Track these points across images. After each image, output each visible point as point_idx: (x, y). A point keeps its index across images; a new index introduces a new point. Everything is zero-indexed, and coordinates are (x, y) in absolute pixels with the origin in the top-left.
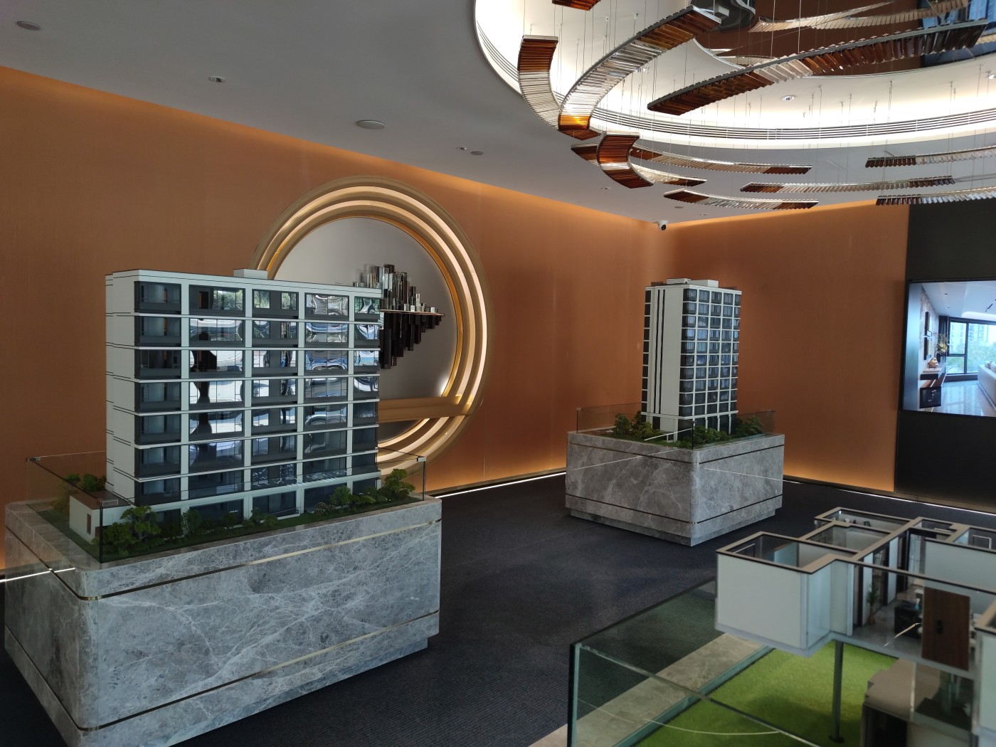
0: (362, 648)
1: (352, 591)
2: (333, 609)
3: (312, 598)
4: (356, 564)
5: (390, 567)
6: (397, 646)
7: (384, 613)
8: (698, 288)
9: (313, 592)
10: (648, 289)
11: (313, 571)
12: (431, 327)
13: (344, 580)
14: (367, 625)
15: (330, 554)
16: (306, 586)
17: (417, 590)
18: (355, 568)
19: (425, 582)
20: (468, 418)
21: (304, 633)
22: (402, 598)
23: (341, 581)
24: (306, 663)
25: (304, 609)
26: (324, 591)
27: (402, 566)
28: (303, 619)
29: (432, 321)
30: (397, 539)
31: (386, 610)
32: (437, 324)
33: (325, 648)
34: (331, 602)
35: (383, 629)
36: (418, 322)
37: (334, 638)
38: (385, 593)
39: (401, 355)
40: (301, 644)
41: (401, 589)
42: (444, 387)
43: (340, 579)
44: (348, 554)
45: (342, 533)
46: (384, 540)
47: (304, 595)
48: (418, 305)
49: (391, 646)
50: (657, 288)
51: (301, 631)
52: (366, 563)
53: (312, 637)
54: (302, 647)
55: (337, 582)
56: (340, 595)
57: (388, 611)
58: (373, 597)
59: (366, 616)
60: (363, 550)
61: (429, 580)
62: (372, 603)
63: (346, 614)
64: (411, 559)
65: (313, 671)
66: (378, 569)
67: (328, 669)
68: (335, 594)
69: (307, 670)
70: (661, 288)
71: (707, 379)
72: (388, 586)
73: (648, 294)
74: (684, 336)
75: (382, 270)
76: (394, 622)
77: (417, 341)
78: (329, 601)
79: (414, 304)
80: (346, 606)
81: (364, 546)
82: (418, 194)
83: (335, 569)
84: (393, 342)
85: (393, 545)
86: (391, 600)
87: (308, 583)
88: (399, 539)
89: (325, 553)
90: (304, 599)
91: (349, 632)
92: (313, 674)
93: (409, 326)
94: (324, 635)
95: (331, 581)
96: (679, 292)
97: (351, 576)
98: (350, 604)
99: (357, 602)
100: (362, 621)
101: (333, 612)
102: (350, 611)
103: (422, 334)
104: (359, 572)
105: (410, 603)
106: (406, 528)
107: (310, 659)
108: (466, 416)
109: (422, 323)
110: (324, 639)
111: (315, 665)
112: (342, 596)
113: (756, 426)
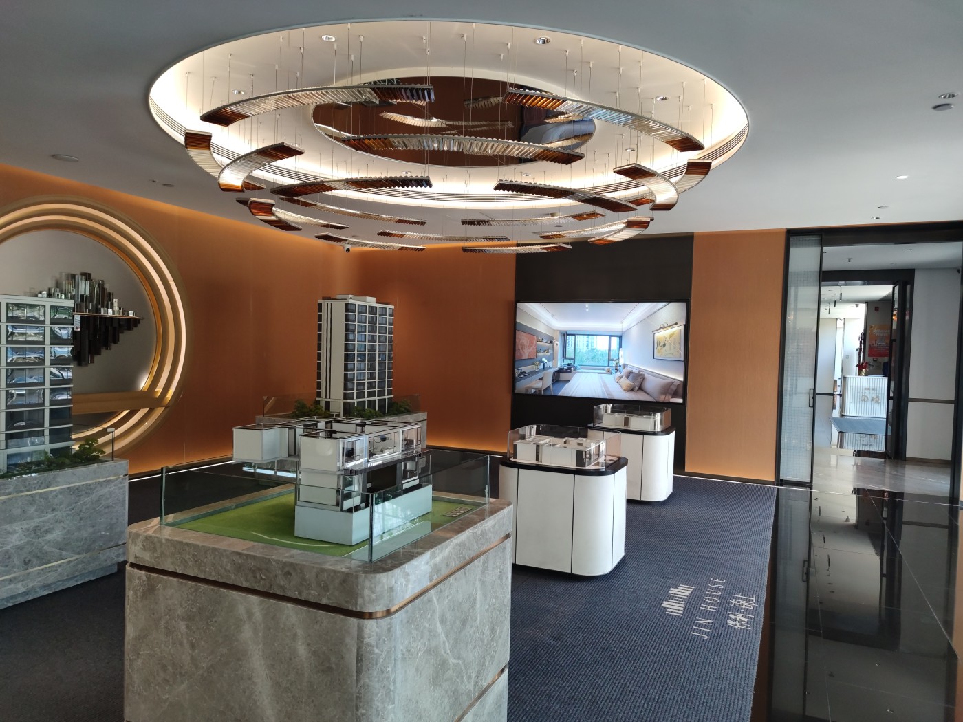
0: (60, 570)
1: (51, 526)
2: (34, 540)
3: (15, 532)
4: (54, 506)
5: (84, 510)
6: (90, 569)
7: (79, 544)
8: (357, 303)
9: (17, 527)
10: (320, 302)
11: (17, 512)
12: (129, 328)
13: (43, 519)
14: (64, 553)
15: (31, 499)
16: (11, 522)
17: (106, 527)
18: (53, 510)
19: (114, 521)
20: (168, 409)
21: (9, 558)
22: (94, 533)
23: (41, 520)
24: (11, 580)
25: (9, 539)
26: (26, 526)
27: (94, 508)
28: (8, 547)
29: (131, 324)
30: (89, 489)
31: (80, 542)
32: (136, 326)
33: (27, 569)
34: (33, 535)
35: (78, 556)
36: (116, 324)
37: (35, 561)
38: (79, 529)
39: (99, 353)
40: (7, 566)
41: (93, 526)
42: (144, 383)
43: (40, 517)
44: (46, 499)
45: (41, 483)
46: (77, 489)
47: (9, 529)
48: (116, 308)
49: (84, 569)
50: (326, 302)
51: (7, 557)
52: (62, 506)
53: (16, 561)
54: (7, 569)
55: (37, 520)
56: (40, 530)
57: (82, 543)
58: (68, 532)
59: (63, 546)
60: (60, 496)
61: (117, 519)
62: (68, 536)
63: (46, 543)
64: (101, 504)
65: (17, 586)
66: (73, 511)
67: (31, 585)
68: (36, 529)
69: (12, 586)
70: (330, 302)
71: (366, 371)
72: (82, 524)
73: (320, 305)
74: (347, 339)
75: (78, 278)
76: (88, 551)
77: (116, 341)
78: (30, 534)
79: (112, 308)
80: (45, 538)
81: (61, 493)
82: (115, 213)
83: (36, 510)
84: (90, 342)
85: (86, 493)
86: (84, 534)
87: (12, 520)
88: (91, 489)
89: (27, 498)
90: (9, 533)
91: (49, 558)
92: (17, 589)
93: (107, 328)
94: (27, 560)
95: (33, 519)
96: (342, 304)
97: (49, 516)
98: (49, 537)
99: (56, 535)
100: (60, 549)
101: (34, 543)
102: (49, 542)
103: (121, 335)
104: (57, 513)
105: (102, 536)
106: (97, 481)
107: (15, 578)
108: (166, 407)
109: (120, 325)
110: (27, 563)
111: (19, 582)
112: (42, 530)
113: (406, 407)
